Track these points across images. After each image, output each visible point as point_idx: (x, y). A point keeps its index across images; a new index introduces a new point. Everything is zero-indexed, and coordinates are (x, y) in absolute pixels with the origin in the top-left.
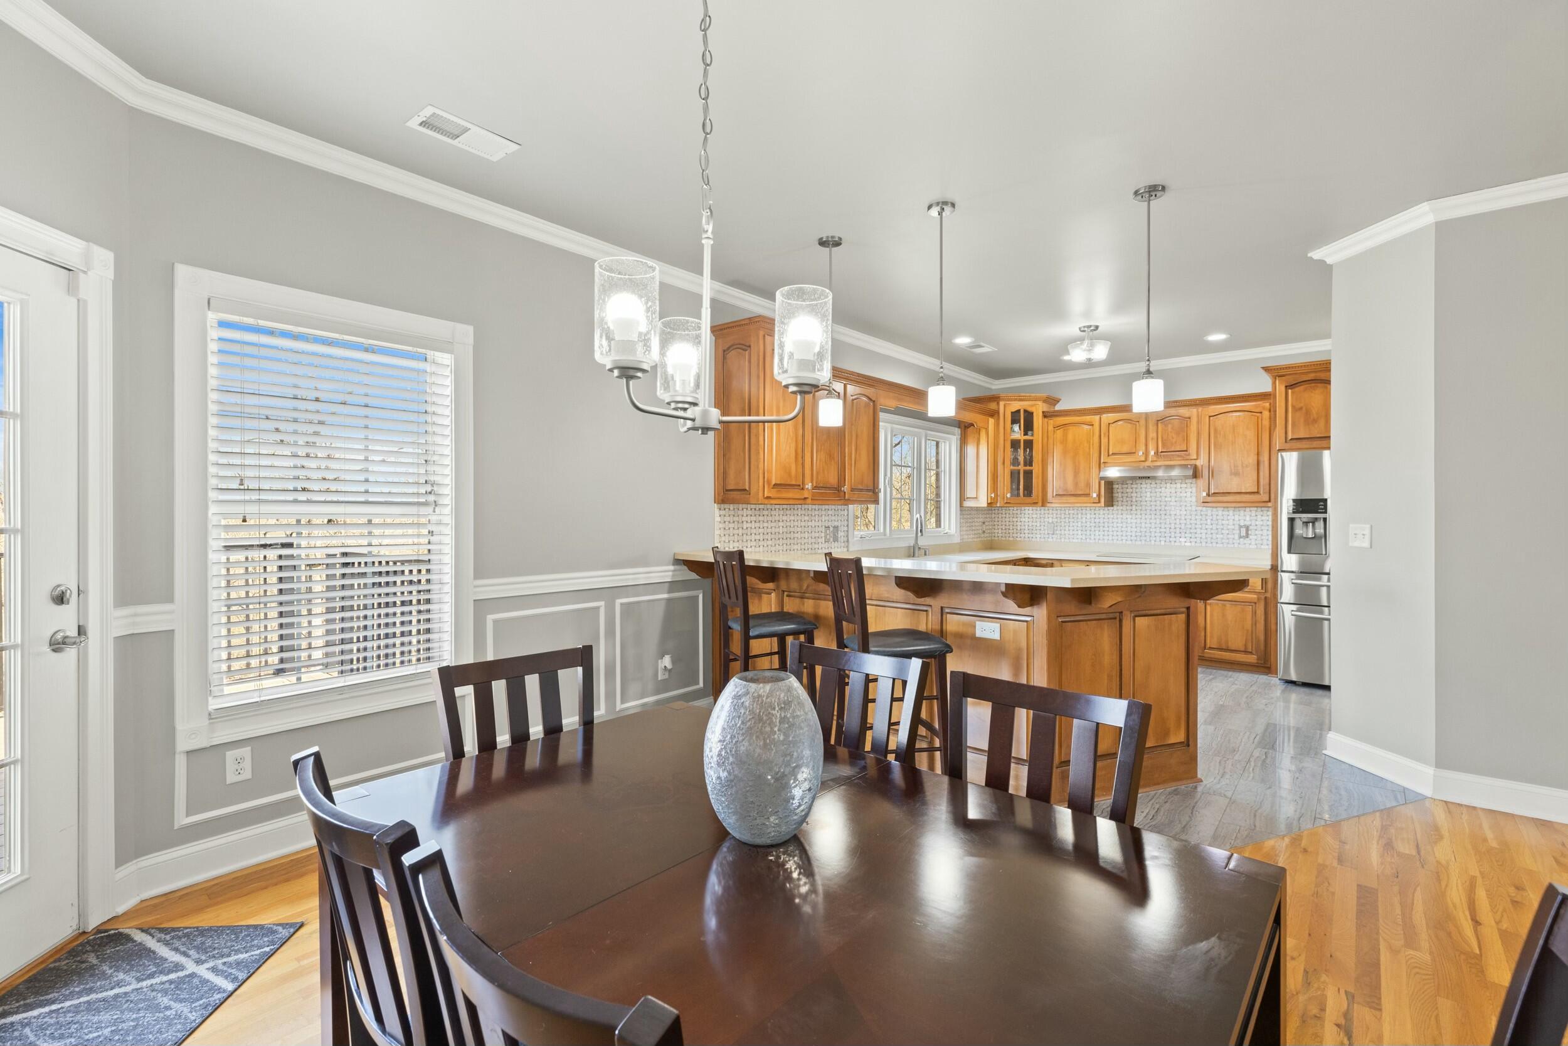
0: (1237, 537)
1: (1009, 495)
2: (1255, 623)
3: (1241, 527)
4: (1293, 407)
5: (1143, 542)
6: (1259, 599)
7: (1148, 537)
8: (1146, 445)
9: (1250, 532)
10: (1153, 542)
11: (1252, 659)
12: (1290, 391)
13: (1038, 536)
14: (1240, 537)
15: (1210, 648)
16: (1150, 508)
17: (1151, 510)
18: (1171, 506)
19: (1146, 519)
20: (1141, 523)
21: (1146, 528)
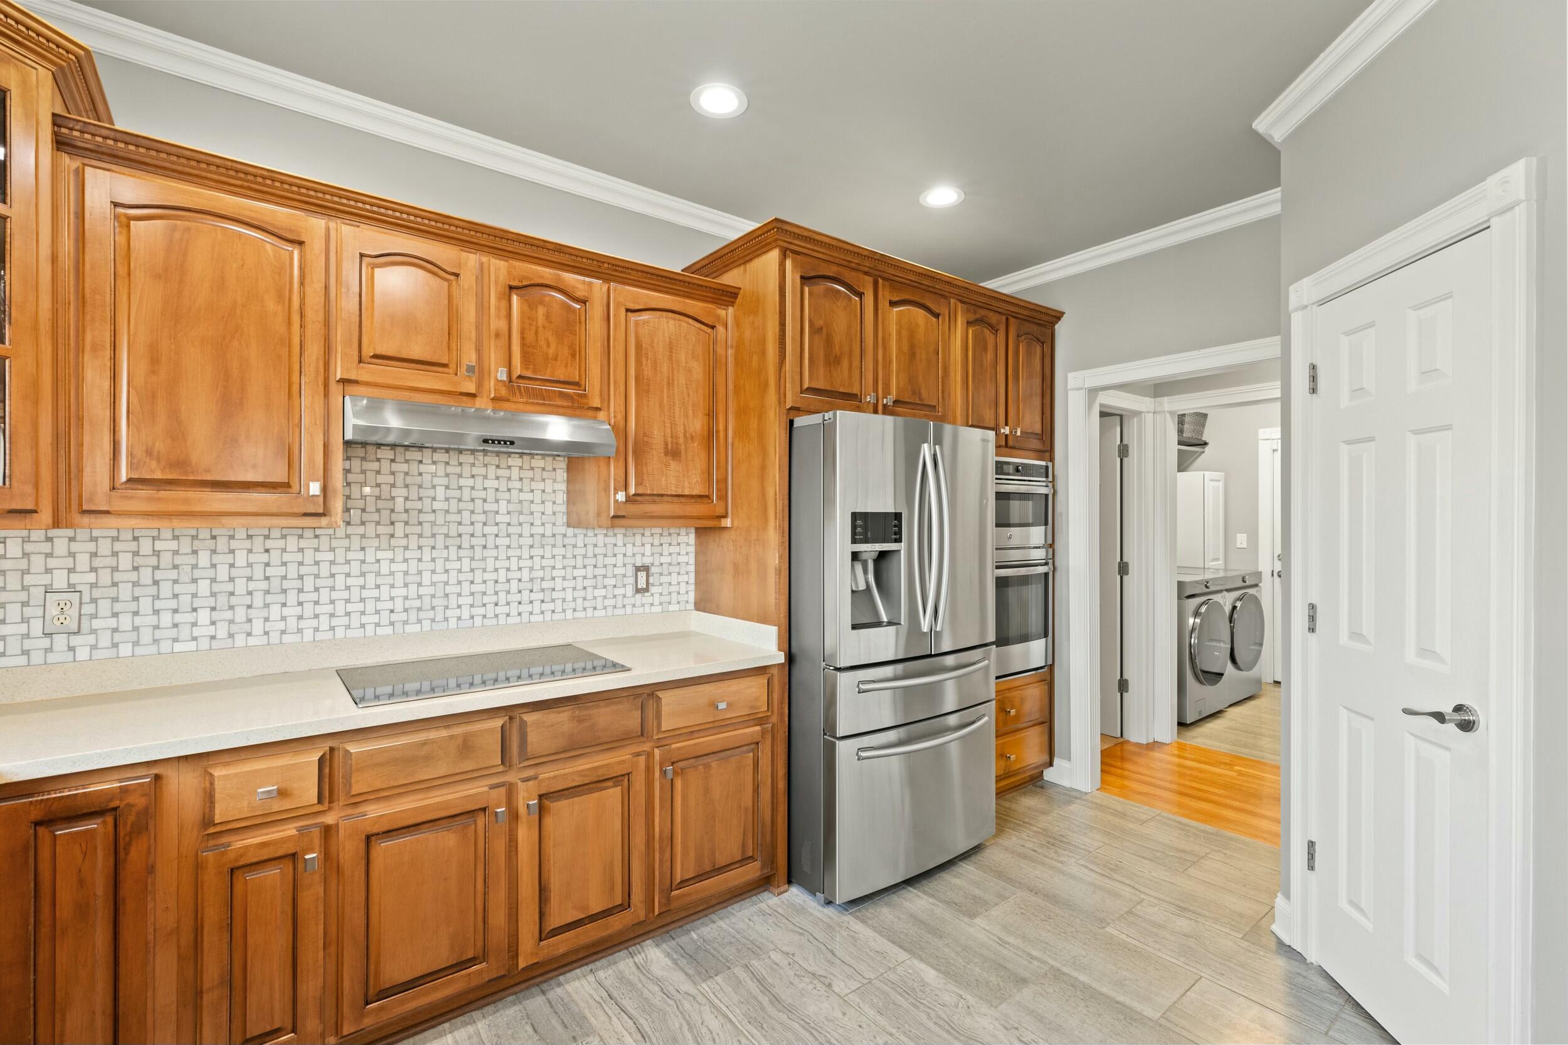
0: (630, 590)
3: (637, 569)
4: (811, 323)
5: (426, 625)
6: (762, 733)
7: (439, 610)
8: (479, 351)
9: (651, 580)
10: (453, 623)
11: (752, 871)
12: (806, 289)
14: (638, 591)
15: (684, 883)
16: (444, 530)
17: (447, 536)
18: (497, 524)
19: (433, 560)
20: (420, 573)
21: (433, 584)
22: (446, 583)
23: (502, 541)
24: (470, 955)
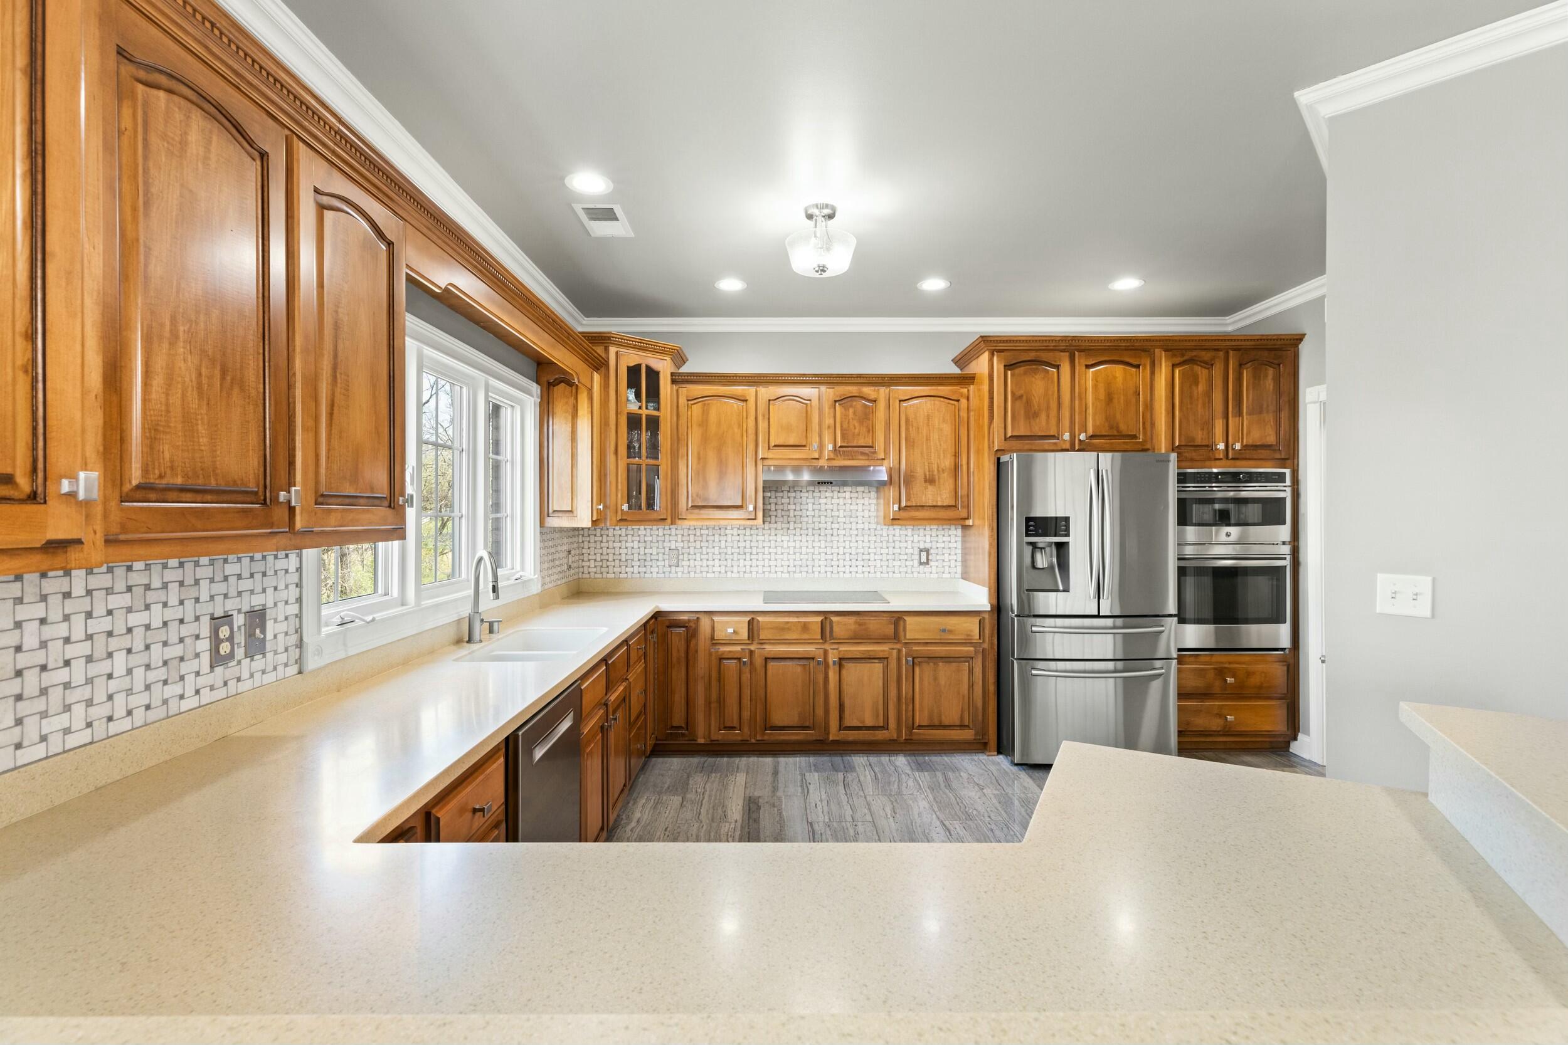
0: (916, 563)
1: (625, 507)
2: (971, 686)
3: (921, 551)
4: (1013, 393)
5: (804, 574)
6: (976, 652)
7: (810, 567)
8: (820, 436)
9: (930, 557)
10: (816, 574)
11: (968, 734)
12: (1009, 372)
13: (655, 570)
14: (921, 564)
15: (920, 727)
16: (812, 526)
17: (813, 529)
18: (838, 523)
19: (807, 541)
20: (801, 547)
21: (807, 554)
22: (813, 554)
23: (842, 532)
24: (807, 724)
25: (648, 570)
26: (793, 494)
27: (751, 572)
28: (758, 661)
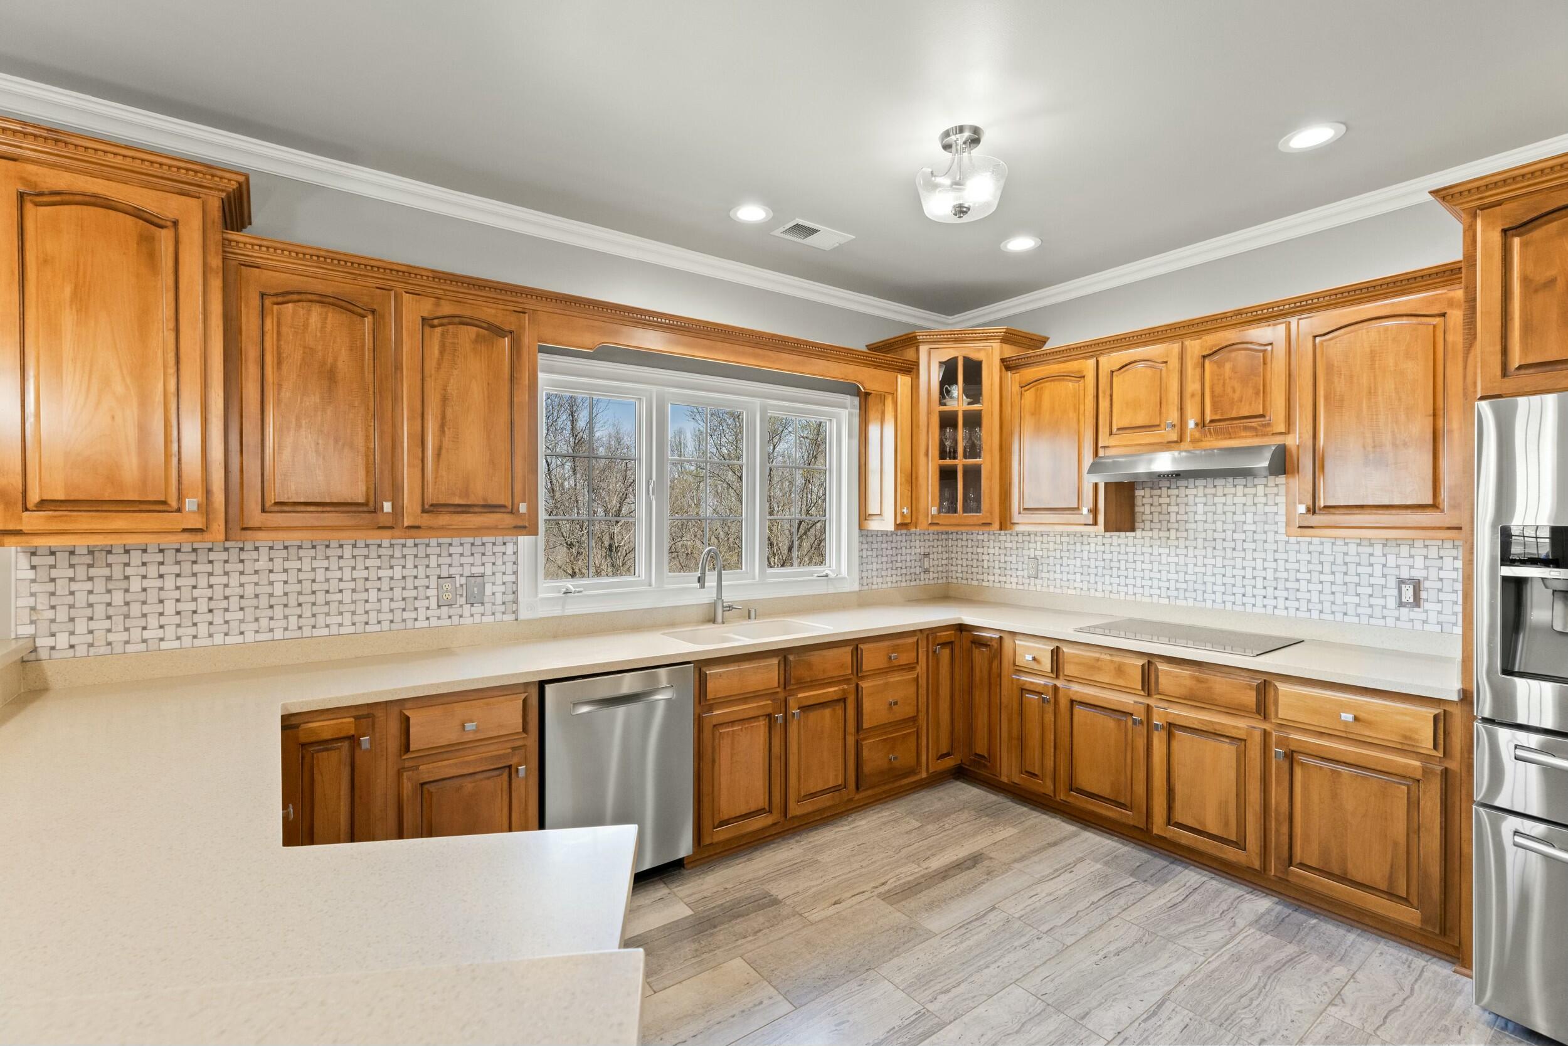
0: (1392, 603)
1: (934, 510)
2: (1414, 830)
3: (1401, 582)
4: (1525, 280)
6: (1426, 771)
7: (1200, 593)
8: (1181, 409)
9: (1423, 595)
10: (1210, 604)
12: (1516, 242)
14: (1401, 604)
15: (1306, 867)
16: (1203, 535)
17: (1205, 539)
18: (1244, 532)
19: (1195, 556)
20: (1186, 565)
21: (1195, 573)
22: (1204, 574)
23: (1249, 546)
24: (1122, 801)
25: (1008, 579)
26: (1176, 492)
27: (1118, 592)
28: (1063, 703)
